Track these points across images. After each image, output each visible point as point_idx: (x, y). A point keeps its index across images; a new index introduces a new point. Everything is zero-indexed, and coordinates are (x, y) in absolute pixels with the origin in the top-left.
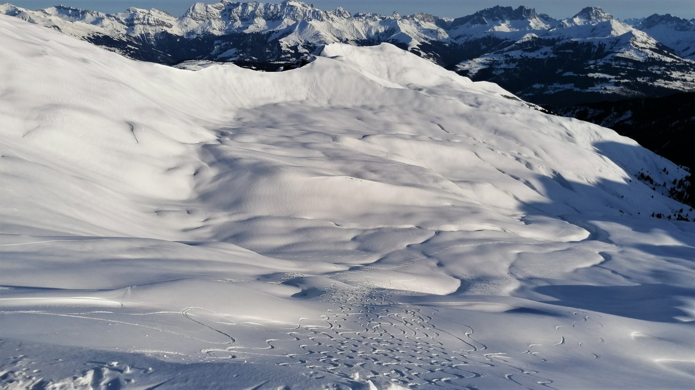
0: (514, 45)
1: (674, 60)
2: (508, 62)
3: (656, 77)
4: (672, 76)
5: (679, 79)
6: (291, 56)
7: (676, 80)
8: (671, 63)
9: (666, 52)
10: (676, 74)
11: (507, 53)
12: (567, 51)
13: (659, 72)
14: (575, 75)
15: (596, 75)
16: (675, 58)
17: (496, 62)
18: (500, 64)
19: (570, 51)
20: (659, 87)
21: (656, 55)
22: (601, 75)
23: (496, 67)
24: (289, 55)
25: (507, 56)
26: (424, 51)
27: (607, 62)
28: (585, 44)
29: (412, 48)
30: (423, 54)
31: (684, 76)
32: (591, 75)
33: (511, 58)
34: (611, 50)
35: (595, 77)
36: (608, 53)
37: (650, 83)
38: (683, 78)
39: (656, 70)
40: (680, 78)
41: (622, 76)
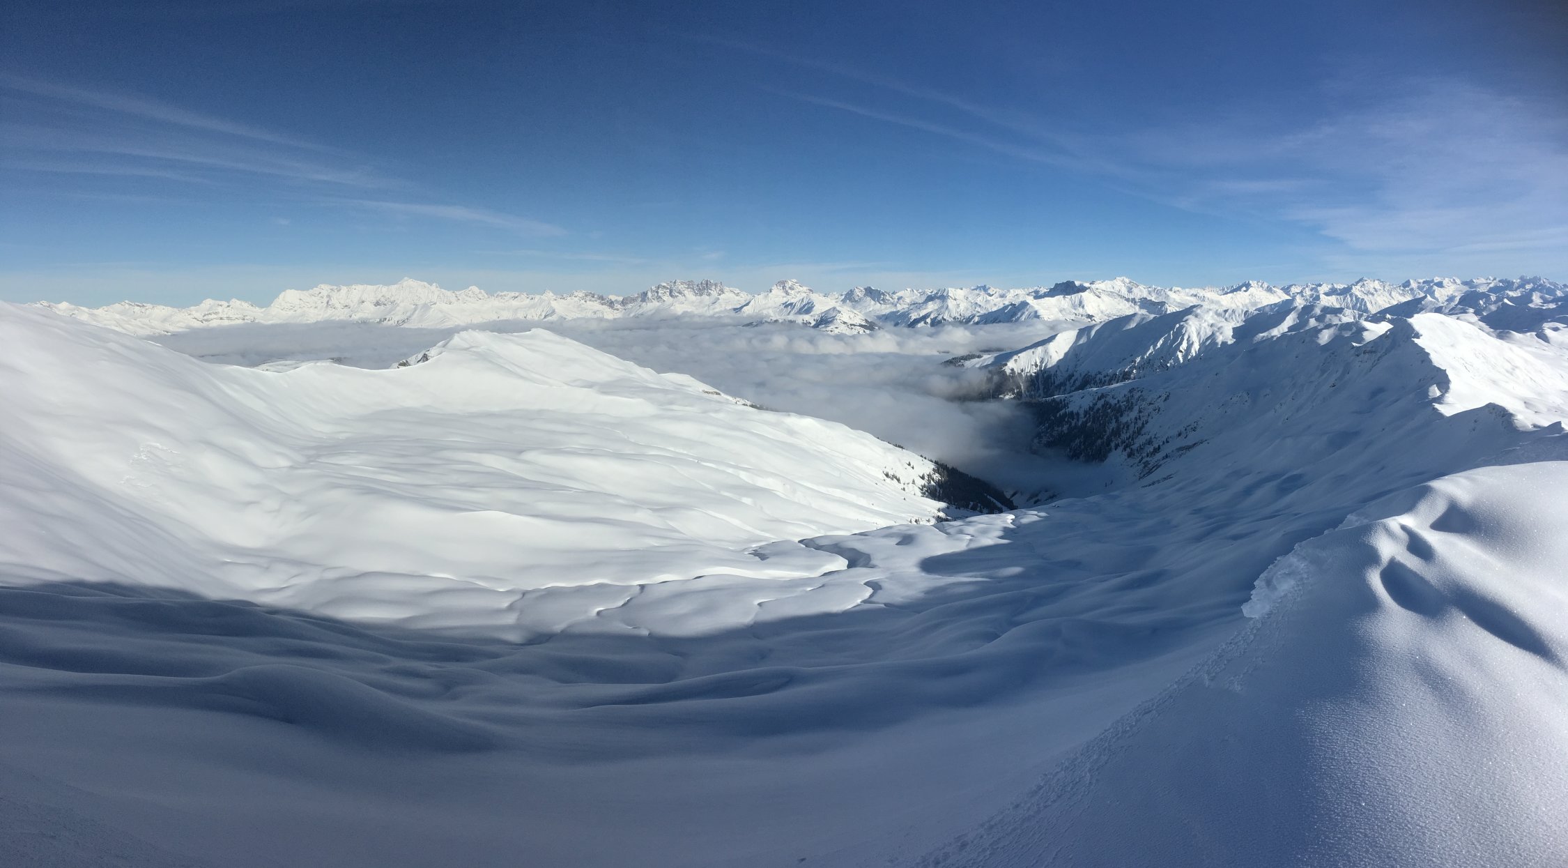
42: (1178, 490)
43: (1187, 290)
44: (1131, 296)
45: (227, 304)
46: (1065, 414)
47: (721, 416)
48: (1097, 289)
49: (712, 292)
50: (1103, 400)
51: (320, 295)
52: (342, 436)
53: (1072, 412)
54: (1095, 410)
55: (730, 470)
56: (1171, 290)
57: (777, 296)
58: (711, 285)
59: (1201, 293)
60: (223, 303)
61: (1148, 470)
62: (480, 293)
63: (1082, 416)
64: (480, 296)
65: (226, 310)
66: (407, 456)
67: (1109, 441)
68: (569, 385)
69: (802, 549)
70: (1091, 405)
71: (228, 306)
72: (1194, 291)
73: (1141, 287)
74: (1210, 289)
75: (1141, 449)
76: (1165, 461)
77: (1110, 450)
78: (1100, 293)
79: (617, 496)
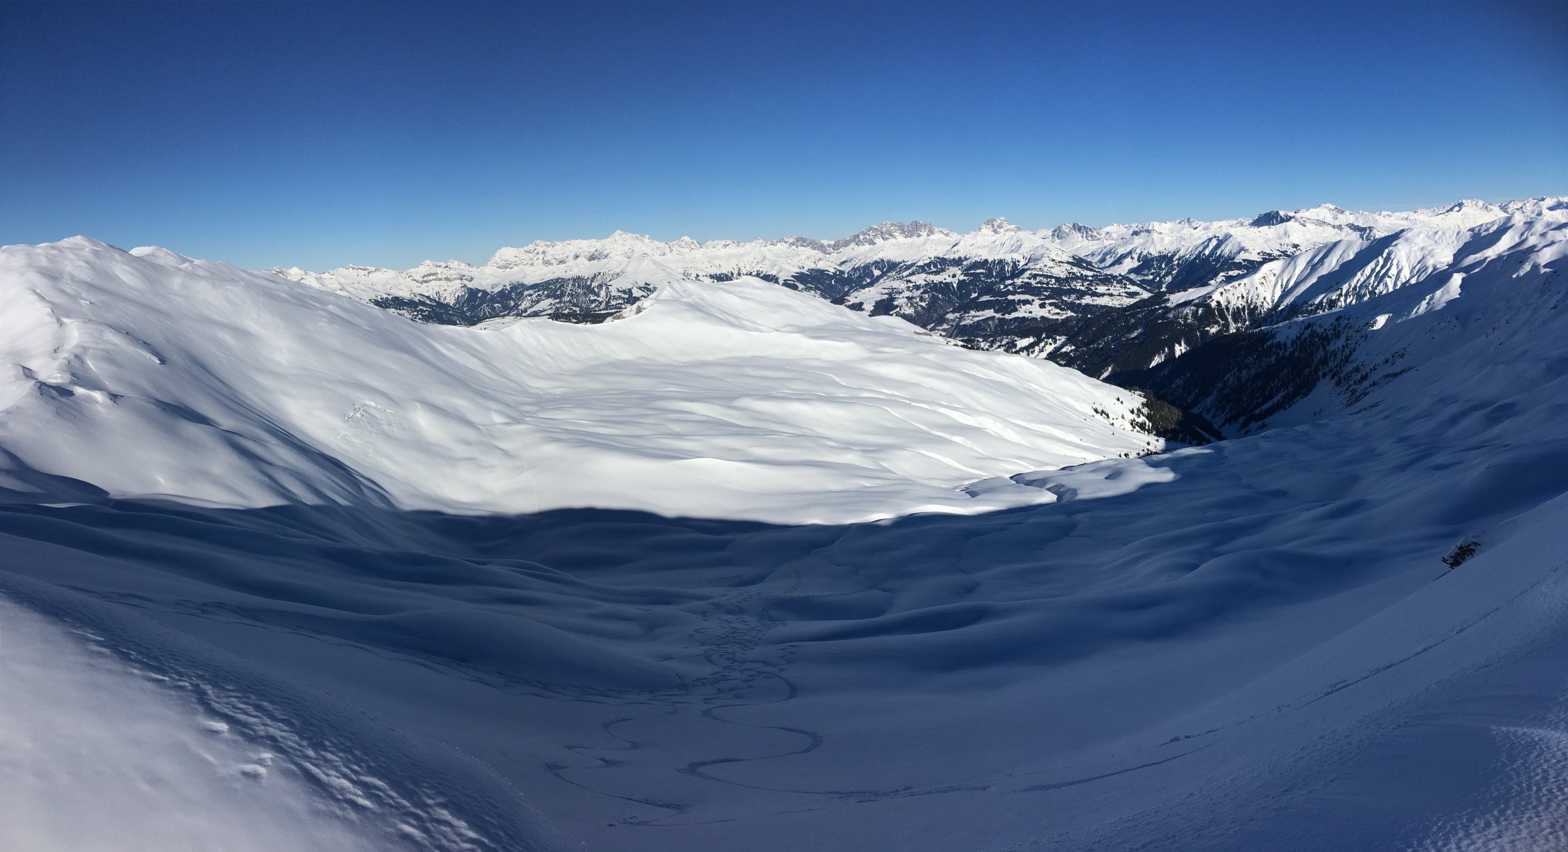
0: (914, 268)
1: (1095, 273)
2: (911, 289)
3: (1081, 294)
4: (1097, 291)
5: (1105, 294)
6: (624, 302)
7: (1103, 295)
8: (1092, 277)
9: (1085, 265)
10: (1101, 289)
11: (908, 278)
12: (978, 271)
13: (1083, 288)
14: (993, 298)
15: (1017, 297)
16: (1095, 271)
17: (895, 290)
18: (901, 293)
19: (982, 271)
20: (1087, 305)
21: (1075, 270)
22: (1023, 297)
23: (897, 296)
24: (620, 301)
25: (910, 281)
26: (801, 283)
27: (1027, 280)
28: (997, 262)
29: (784, 280)
30: (801, 286)
31: (1109, 289)
32: (1010, 297)
33: (914, 284)
34: (1026, 267)
35: (1016, 300)
36: (1023, 271)
37: (1078, 302)
38: (1109, 292)
39: (1078, 285)
40: (1106, 292)
41: (1045, 295)
42: (1386, 417)
43: (1397, 214)
44: (1337, 223)
45: (445, 265)
46: (1272, 345)
47: (930, 357)
48: (1302, 218)
49: (922, 233)
50: (1309, 331)
51: (536, 251)
52: (558, 391)
53: (1279, 342)
54: (1302, 340)
55: (942, 410)
56: (1380, 215)
57: (985, 235)
58: (921, 226)
59: (1412, 215)
60: (441, 264)
61: (1356, 397)
62: (693, 243)
63: (1289, 346)
64: (693, 246)
65: (445, 271)
66: (624, 407)
67: (1317, 370)
68: (778, 330)
69: (1013, 485)
70: (1298, 335)
71: (446, 267)
72: (1404, 214)
73: (1347, 213)
74: (1422, 211)
75: (1348, 376)
76: (1372, 388)
77: (1318, 379)
78: (1304, 221)
79: (828, 439)
